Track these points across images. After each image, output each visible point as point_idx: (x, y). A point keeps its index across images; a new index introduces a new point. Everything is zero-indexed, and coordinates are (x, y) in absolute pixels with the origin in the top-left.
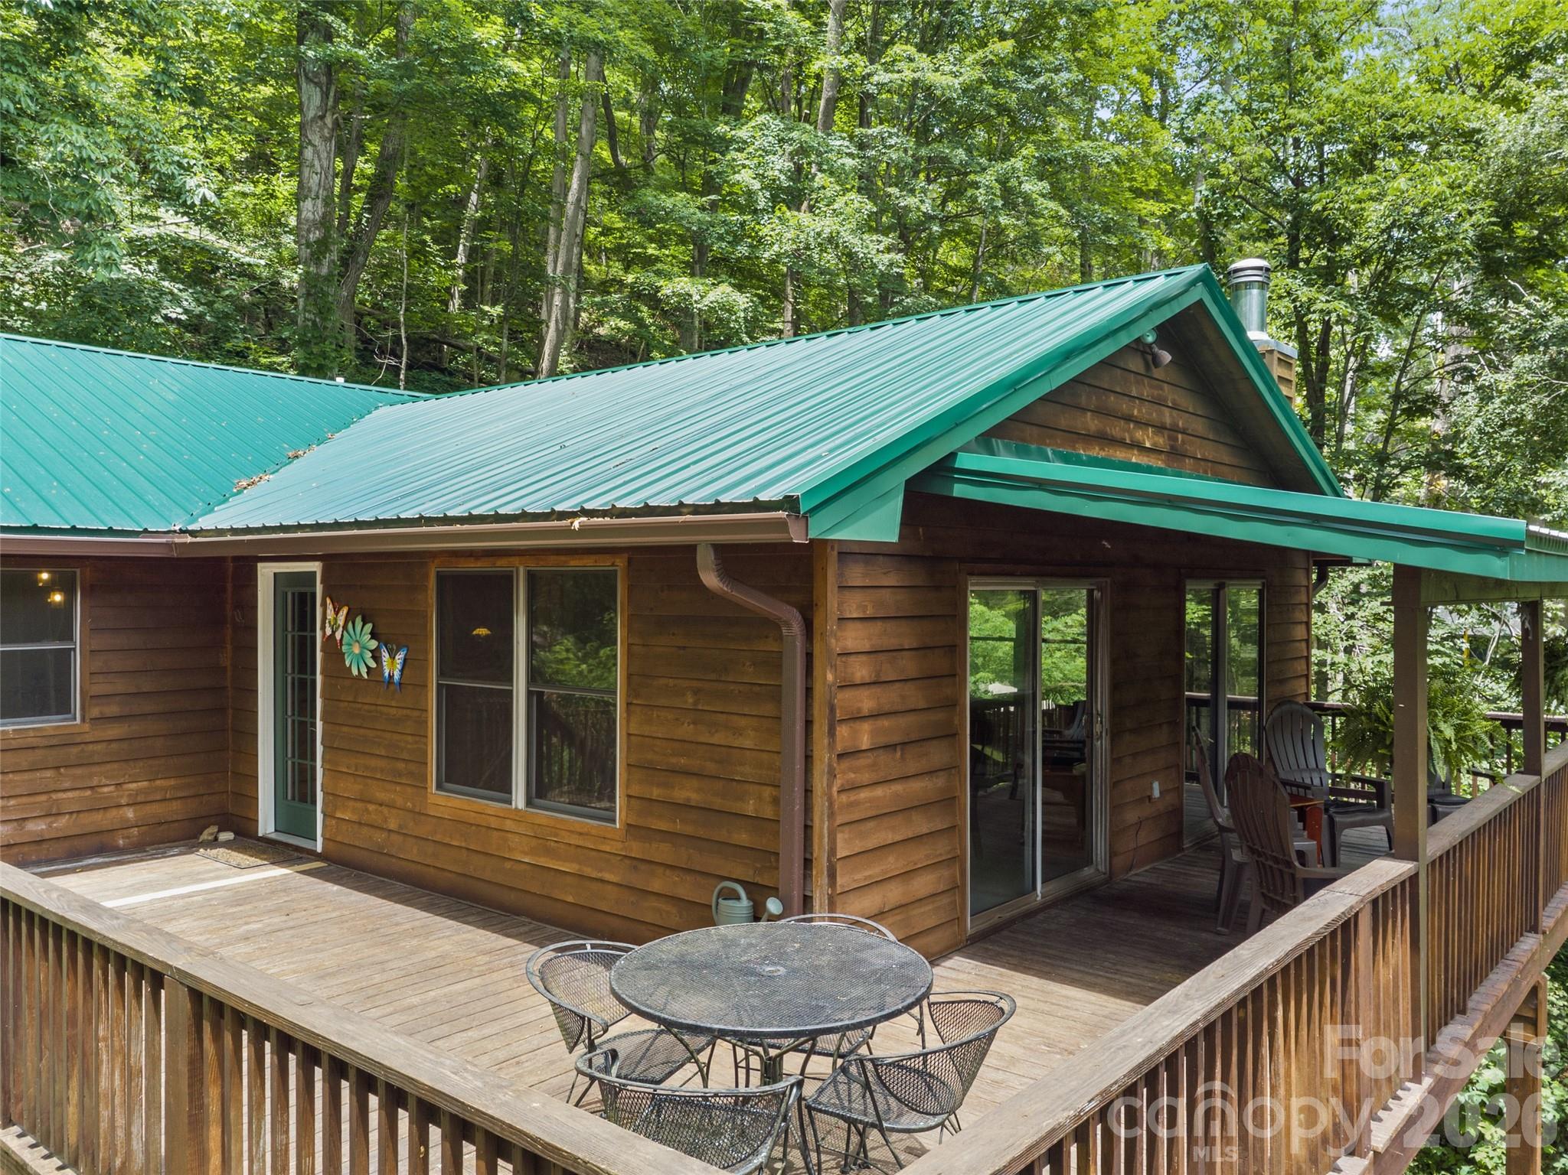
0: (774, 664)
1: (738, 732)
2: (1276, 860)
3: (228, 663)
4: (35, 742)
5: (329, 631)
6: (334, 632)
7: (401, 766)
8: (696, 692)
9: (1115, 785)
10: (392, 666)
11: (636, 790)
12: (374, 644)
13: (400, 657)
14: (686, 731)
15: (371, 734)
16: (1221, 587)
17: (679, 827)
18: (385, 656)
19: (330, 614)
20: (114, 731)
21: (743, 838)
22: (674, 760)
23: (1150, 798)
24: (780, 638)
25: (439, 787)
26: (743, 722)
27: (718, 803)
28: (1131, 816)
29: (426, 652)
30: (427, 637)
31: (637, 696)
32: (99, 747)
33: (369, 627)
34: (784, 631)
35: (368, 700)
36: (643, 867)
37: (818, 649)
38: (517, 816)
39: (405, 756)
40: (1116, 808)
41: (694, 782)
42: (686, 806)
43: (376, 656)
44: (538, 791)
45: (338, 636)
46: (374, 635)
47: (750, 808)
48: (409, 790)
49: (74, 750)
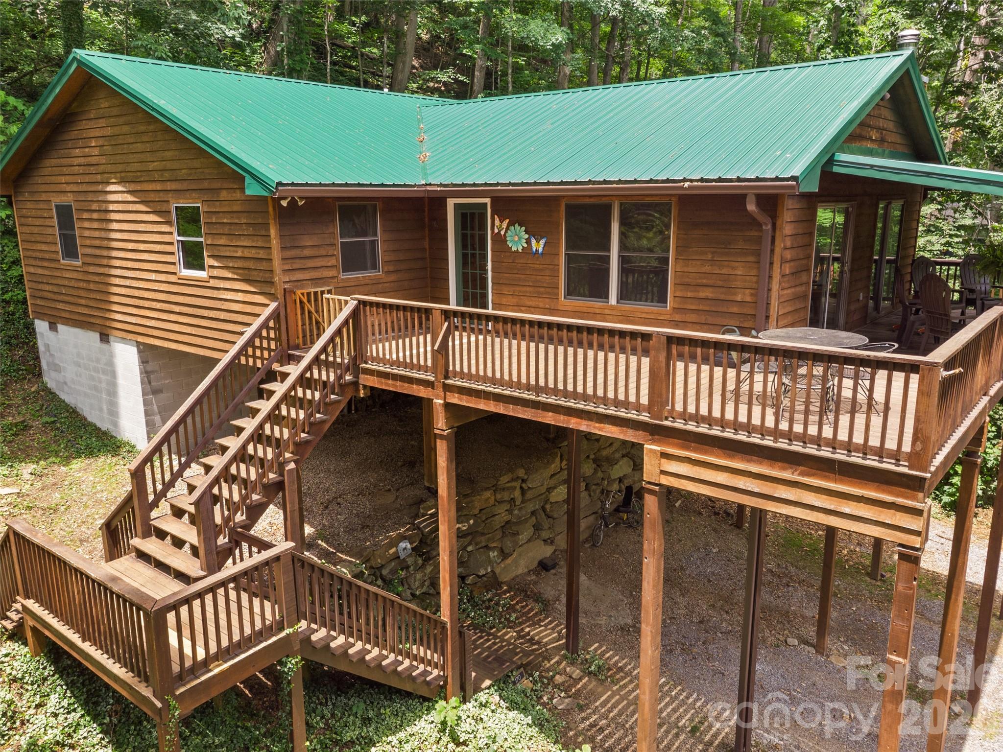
0: (759, 240)
1: (733, 268)
2: (941, 314)
3: (427, 247)
4: (367, 281)
5: (496, 231)
6: (499, 231)
7: (542, 290)
8: (713, 253)
9: (850, 293)
10: (538, 246)
11: (678, 294)
12: (527, 236)
13: (542, 242)
14: (707, 268)
15: (523, 276)
16: (890, 203)
17: (701, 307)
18: (534, 241)
19: (497, 222)
20: (393, 277)
21: (735, 310)
22: (700, 281)
23: (858, 300)
24: (761, 230)
25: (565, 298)
26: (737, 264)
27: (722, 297)
28: (853, 308)
29: (559, 240)
30: (559, 233)
31: (681, 255)
32: (387, 285)
33: (523, 228)
34: (764, 227)
35: (521, 261)
36: (681, 324)
37: (778, 234)
38: (612, 308)
39: (545, 285)
40: (849, 303)
41: (711, 289)
42: (706, 299)
43: (528, 242)
44: (623, 296)
45: (502, 233)
46: (526, 232)
47: (739, 298)
48: (547, 300)
49: (380, 286)
